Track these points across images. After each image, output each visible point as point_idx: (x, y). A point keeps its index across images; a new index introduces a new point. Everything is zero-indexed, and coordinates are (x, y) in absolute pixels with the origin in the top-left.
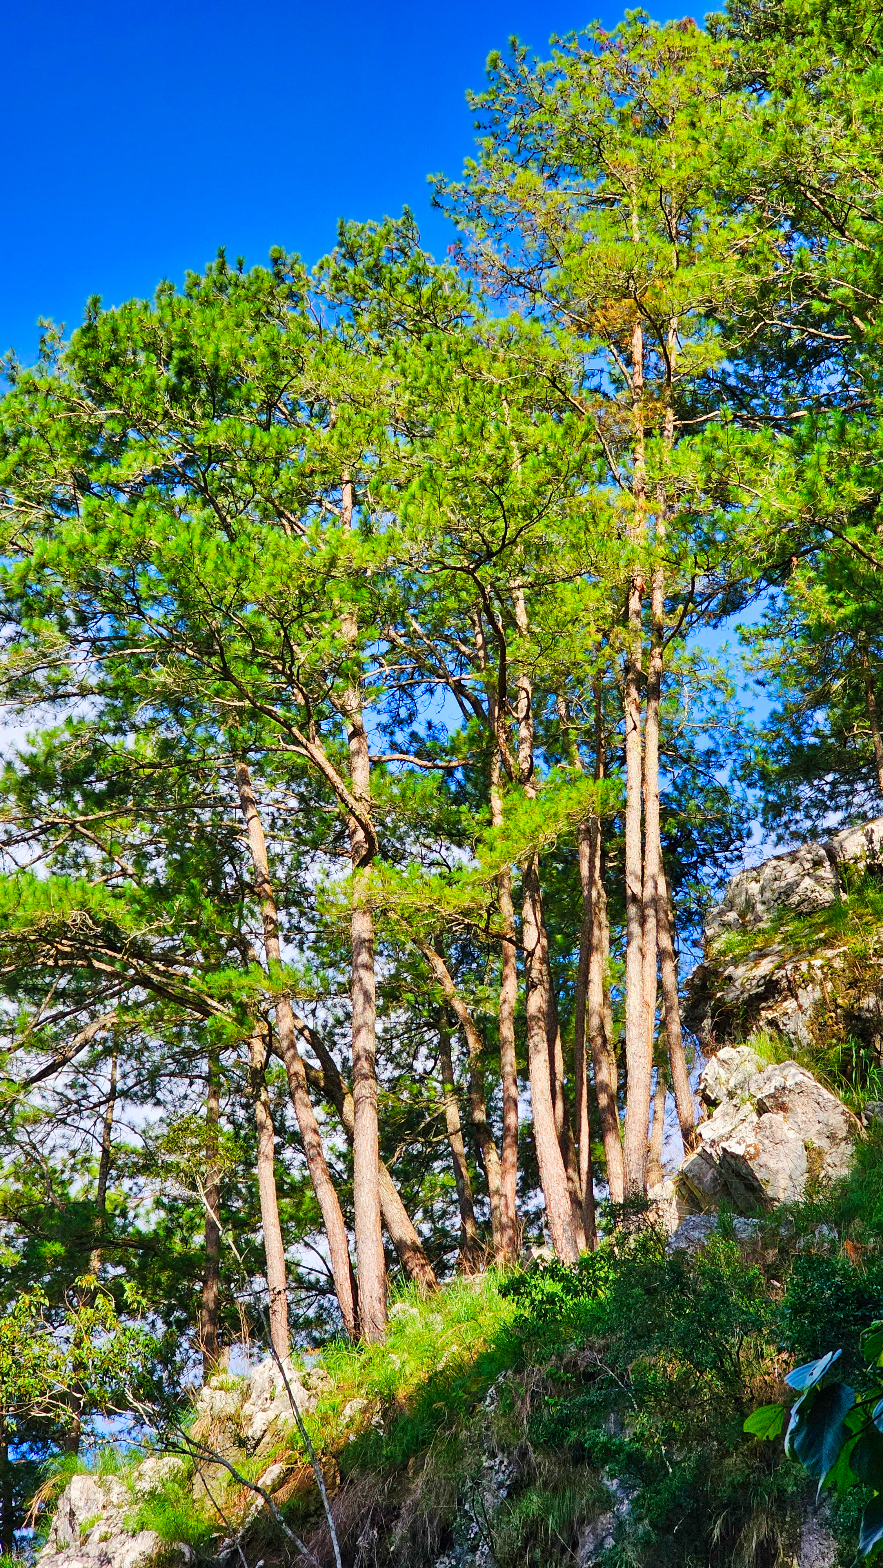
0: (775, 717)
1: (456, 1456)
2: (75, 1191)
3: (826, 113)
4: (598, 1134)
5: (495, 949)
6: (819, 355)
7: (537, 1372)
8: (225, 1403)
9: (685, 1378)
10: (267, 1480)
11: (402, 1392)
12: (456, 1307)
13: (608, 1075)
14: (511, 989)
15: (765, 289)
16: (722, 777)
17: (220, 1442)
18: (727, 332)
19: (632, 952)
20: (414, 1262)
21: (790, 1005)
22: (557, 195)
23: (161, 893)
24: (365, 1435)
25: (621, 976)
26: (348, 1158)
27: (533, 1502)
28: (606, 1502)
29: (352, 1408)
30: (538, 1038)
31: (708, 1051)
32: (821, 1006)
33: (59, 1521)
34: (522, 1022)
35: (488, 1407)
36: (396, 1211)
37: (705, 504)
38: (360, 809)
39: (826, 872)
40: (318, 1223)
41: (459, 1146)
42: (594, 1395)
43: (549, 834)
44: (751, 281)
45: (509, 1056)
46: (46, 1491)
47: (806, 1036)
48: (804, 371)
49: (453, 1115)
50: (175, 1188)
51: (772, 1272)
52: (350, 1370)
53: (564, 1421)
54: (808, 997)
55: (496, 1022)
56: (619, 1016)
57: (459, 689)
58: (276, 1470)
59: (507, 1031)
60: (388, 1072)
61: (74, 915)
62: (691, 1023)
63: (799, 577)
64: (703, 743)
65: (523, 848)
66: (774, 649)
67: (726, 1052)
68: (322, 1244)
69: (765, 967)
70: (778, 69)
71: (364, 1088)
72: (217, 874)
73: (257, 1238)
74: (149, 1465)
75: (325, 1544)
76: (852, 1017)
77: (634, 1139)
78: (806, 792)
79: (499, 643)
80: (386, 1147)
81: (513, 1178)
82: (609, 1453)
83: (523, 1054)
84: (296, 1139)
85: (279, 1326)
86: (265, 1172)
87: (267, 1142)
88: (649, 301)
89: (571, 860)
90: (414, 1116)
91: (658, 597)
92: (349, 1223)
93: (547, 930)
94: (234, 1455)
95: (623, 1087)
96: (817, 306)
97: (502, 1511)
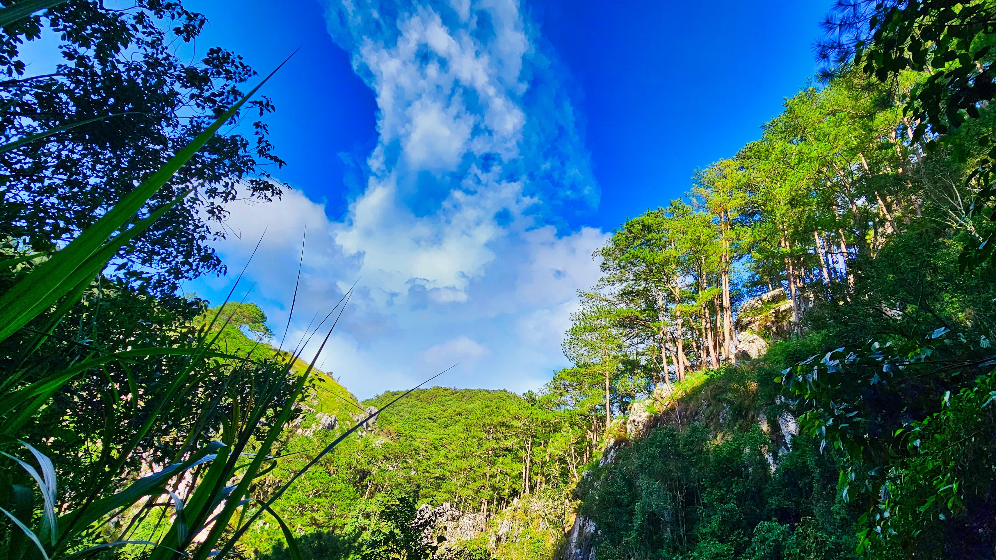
0: (750, 277)
1: (698, 400)
2: (631, 358)
3: (755, 171)
4: (720, 348)
5: (701, 317)
6: (755, 214)
7: (711, 387)
8: (659, 392)
9: (737, 387)
10: (666, 404)
11: (688, 390)
12: (696, 376)
13: (721, 337)
14: (704, 323)
15: (746, 203)
16: (739, 287)
17: (658, 398)
18: (738, 211)
19: (725, 316)
20: (689, 369)
21: (754, 325)
22: (707, 191)
23: (645, 310)
24: (682, 397)
25: (723, 321)
26: (677, 353)
27: (711, 408)
28: (724, 408)
29: (680, 393)
30: (709, 332)
31: (739, 333)
32: (760, 325)
33: (632, 410)
34: (706, 329)
35: (703, 392)
36: (686, 361)
37: (735, 241)
38: (677, 295)
39: (760, 302)
40: (672, 363)
41: (696, 350)
42: (721, 390)
43: (709, 298)
44: (743, 202)
45: (704, 334)
46: (630, 406)
47: (757, 330)
48: (752, 217)
49: (694, 345)
50: (648, 358)
51: (753, 370)
52: (679, 386)
53: (716, 395)
54: (757, 323)
55: (701, 329)
56: (723, 327)
57: (694, 276)
58: (668, 402)
59: (703, 331)
60: (683, 338)
61: (630, 314)
62: (736, 328)
63: (753, 252)
64: (736, 282)
65: (705, 300)
66: (748, 265)
67: (742, 333)
68: (673, 366)
69: (749, 318)
70: (746, 165)
71: (679, 341)
72: (654, 307)
73: (662, 365)
74: (647, 401)
75: (676, 414)
76: (765, 327)
77: (726, 348)
78: (755, 288)
79: (700, 267)
80: (683, 351)
81: (705, 354)
82: (724, 400)
83: (706, 334)
84: (669, 350)
85: (667, 379)
86: (663, 355)
87: (663, 350)
88: (725, 207)
89: (714, 302)
90: (688, 345)
91: (728, 258)
92: (678, 362)
93: (709, 314)
94: (660, 400)
95: (724, 339)
96: (755, 205)
97: (706, 409)
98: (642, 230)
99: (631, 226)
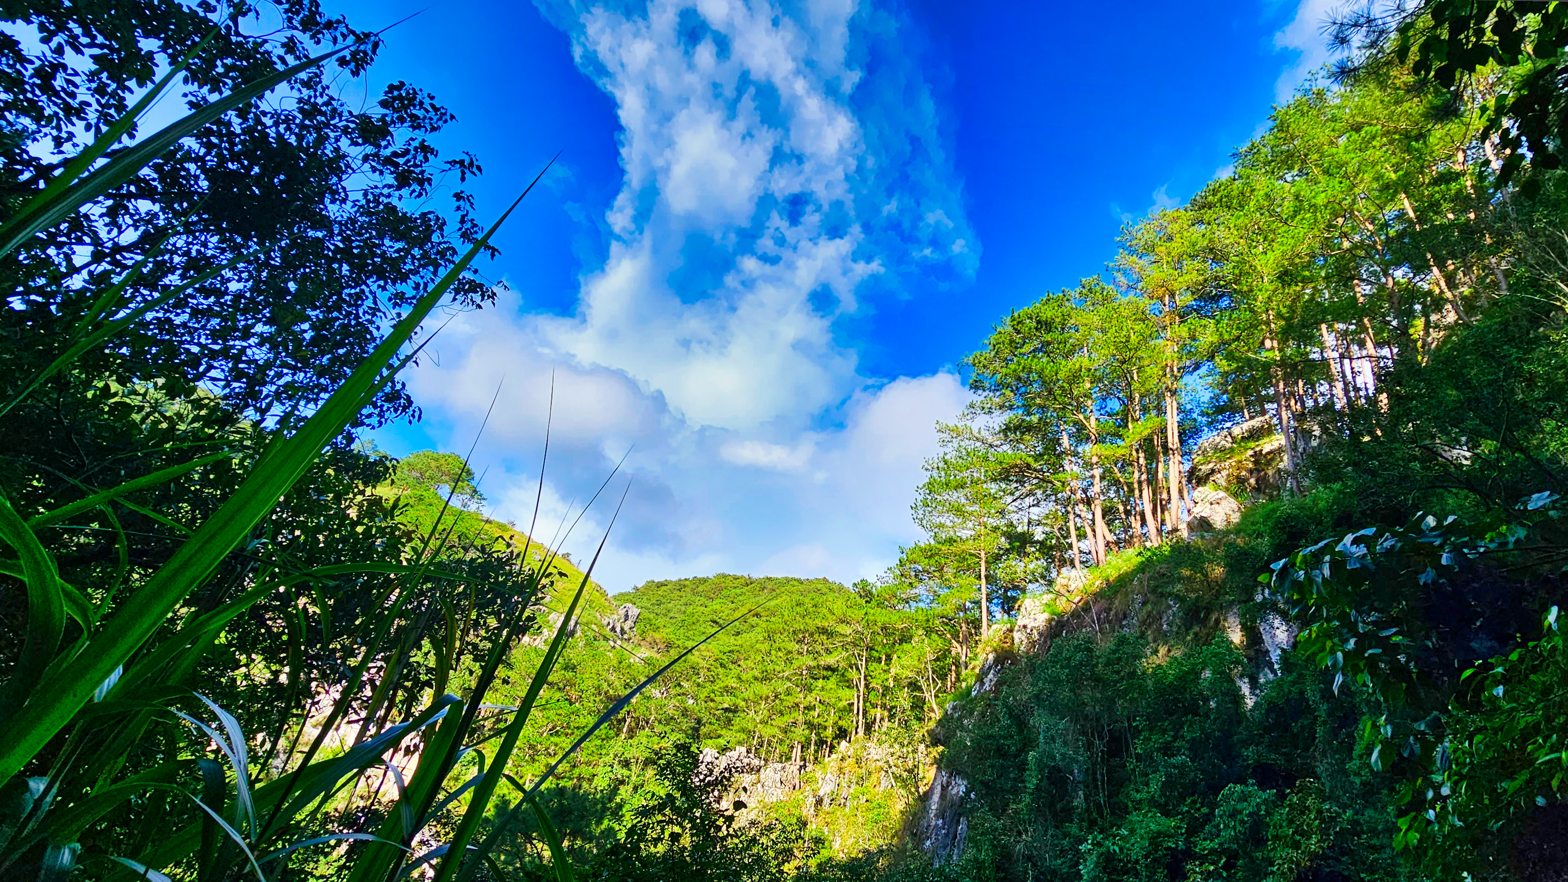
0: (1211, 398)
1: (1127, 595)
2: (1019, 529)
3: (1222, 228)
4: (1163, 512)
5: (1132, 465)
6: (1221, 296)
7: (1147, 575)
8: (1064, 582)
9: (1191, 575)
10: (1076, 601)
11: (1111, 579)
12: (1125, 558)
13: (1165, 496)
14: (1137, 475)
15: (1206, 280)
16: (1195, 415)
17: (1063, 591)
18: (1193, 293)
19: (1171, 463)
20: (1112, 546)
21: (1219, 476)
22: (1142, 262)
23: (1041, 455)
24: (1102, 589)
25: (1167, 469)
26: (1093, 521)
27: (1149, 607)
28: (1170, 607)
29: (1098, 583)
30: (1145, 486)
31: (1194, 489)
32: (1228, 475)
33: (1022, 609)
34: (1140, 483)
35: (1135, 583)
36: (1107, 533)
37: (1188, 341)
38: (1093, 431)
39: (1229, 439)
40: (1085, 537)
41: (1123, 516)
42: (1165, 580)
43: (1146, 433)
44: (1201, 278)
45: (1137, 492)
46: (1019, 603)
47: (1224, 484)
48: (1217, 302)
49: (1121, 508)
50: (1048, 529)
51: (1217, 547)
52: (1097, 573)
53: (1157, 587)
54: (1224, 473)
55: (1132, 483)
56: (1167, 479)
57: (1119, 398)
58: (1078, 598)
59: (1136, 486)
60: (1102, 498)
61: (1019, 462)
62: (1189, 481)
63: (1217, 359)
64: (1189, 407)
65: (1138, 437)
66: (1210, 380)
67: (1200, 489)
68: (1087, 542)
69: (1211, 466)
70: (1206, 218)
71: (1097, 502)
72: (1055, 450)
73: (1069, 541)
74: (1045, 596)
75: (1092, 617)
76: (1238, 477)
77: (1173, 513)
78: (1220, 417)
79: (1129, 385)
80: (1104, 518)
81: (1139, 523)
82: (1170, 594)
83: (1141, 491)
84: (1079, 516)
85: (1077, 563)
86: (1071, 525)
87: (1071, 516)
88: (1170, 288)
89: (1152, 440)
90: (1111, 508)
91: (1175, 369)
92: (1095, 536)
93: (1146, 459)
94: (1067, 594)
95: (1170, 499)
96: (1222, 283)
97: (1140, 609)
98: (1036, 329)
99: (1019, 323)
